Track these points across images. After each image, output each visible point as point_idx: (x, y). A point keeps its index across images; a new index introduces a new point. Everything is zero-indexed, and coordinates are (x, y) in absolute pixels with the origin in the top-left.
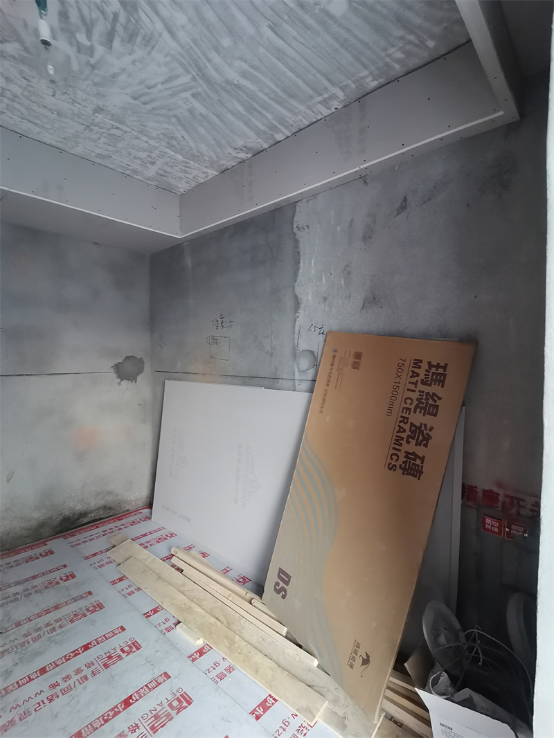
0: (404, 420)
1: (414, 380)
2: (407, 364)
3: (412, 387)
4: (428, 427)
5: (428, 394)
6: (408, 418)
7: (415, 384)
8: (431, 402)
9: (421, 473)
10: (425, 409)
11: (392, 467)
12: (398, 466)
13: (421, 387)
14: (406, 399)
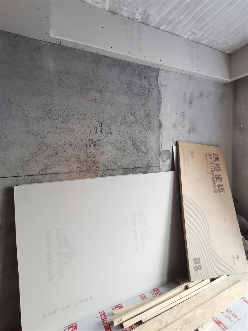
0: (213, 174)
1: (211, 160)
2: (207, 154)
3: (211, 162)
4: (220, 175)
5: (216, 164)
6: (214, 174)
7: (212, 161)
8: (218, 167)
9: (224, 190)
10: (217, 169)
11: (216, 192)
12: (217, 191)
13: (214, 162)
14: (211, 167)
